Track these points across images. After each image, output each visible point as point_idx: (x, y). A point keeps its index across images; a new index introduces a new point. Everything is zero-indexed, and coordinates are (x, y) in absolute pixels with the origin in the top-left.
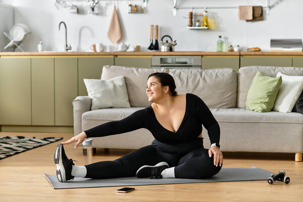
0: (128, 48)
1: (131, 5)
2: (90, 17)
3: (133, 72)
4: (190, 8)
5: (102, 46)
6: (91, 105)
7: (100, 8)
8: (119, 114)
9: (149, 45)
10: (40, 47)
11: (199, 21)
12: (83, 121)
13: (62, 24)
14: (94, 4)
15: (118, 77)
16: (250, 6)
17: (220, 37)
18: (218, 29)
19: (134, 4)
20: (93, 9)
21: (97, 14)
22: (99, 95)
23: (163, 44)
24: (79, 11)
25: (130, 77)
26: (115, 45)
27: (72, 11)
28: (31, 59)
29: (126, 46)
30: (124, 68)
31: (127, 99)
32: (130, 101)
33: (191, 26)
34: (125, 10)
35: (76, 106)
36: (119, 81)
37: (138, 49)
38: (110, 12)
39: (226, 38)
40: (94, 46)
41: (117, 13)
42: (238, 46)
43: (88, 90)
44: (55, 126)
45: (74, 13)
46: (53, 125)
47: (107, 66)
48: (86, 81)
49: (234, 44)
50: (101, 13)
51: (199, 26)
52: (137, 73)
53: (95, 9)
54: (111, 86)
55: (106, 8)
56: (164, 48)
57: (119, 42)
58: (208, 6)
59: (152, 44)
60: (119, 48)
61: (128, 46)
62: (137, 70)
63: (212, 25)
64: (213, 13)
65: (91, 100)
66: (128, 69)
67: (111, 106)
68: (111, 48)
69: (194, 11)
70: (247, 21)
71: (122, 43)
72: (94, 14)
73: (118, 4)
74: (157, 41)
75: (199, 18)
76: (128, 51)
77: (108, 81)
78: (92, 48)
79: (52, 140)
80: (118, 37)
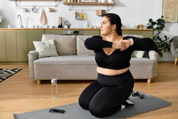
0: (49, 27)
1: (50, 8)
2: (31, 13)
3: (58, 37)
4: (75, 10)
5: (37, 26)
6: (38, 55)
7: (36, 9)
8: (56, 61)
9: (58, 26)
10: (9, 26)
11: (79, 16)
12: (34, 65)
13: (19, 16)
14: (34, 8)
15: (51, 40)
16: (100, 10)
17: (88, 22)
18: (87, 19)
19: (51, 8)
20: (33, 10)
21: (35, 12)
22: (42, 50)
23: (65, 25)
24: (27, 11)
25: (57, 40)
26: (44, 26)
27: (23, 10)
28: (5, 31)
29: (48, 26)
30: (53, 35)
31: (56, 51)
32: (58, 52)
33: (76, 17)
34: (47, 11)
35: (30, 57)
36: (52, 42)
37: (53, 27)
38: (40, 11)
39: (90, 23)
40: (34, 26)
41: (44, 12)
42: (96, 26)
43: (36, 47)
44: (17, 62)
45: (24, 11)
46: (16, 61)
47: (45, 34)
48: (34, 42)
49: (94, 25)
50: (37, 12)
51: (79, 18)
52: (61, 38)
53: (34, 10)
54: (48, 45)
55: (39, 9)
56: (66, 27)
57: (45, 24)
58: (83, 9)
59: (59, 25)
60: (45, 27)
61: (49, 26)
62: (60, 36)
63: (85, 18)
64: (85, 13)
65: (38, 53)
66: (56, 36)
67: (49, 55)
68: (41, 27)
69: (77, 12)
70: (99, 16)
71: (46, 25)
72: (33, 12)
73: (44, 8)
74: (61, 24)
75: (79, 14)
76: (49, 28)
77: (46, 42)
78: (33, 27)
79: (16, 70)
80: (44, 22)
